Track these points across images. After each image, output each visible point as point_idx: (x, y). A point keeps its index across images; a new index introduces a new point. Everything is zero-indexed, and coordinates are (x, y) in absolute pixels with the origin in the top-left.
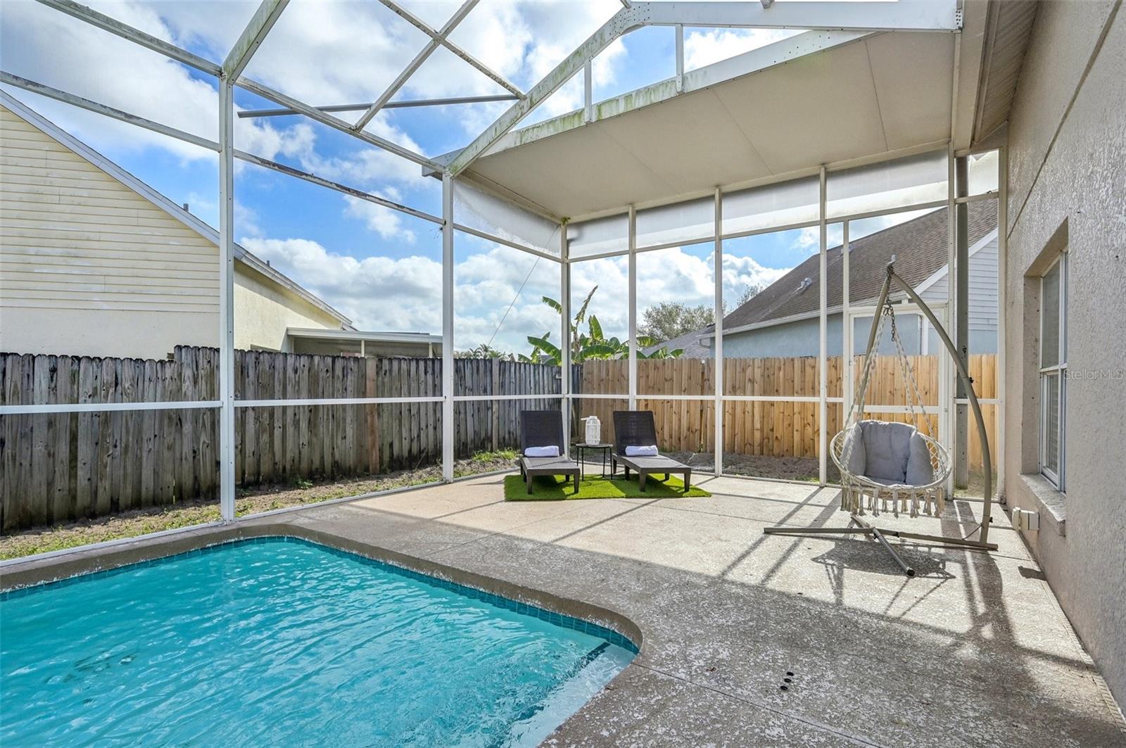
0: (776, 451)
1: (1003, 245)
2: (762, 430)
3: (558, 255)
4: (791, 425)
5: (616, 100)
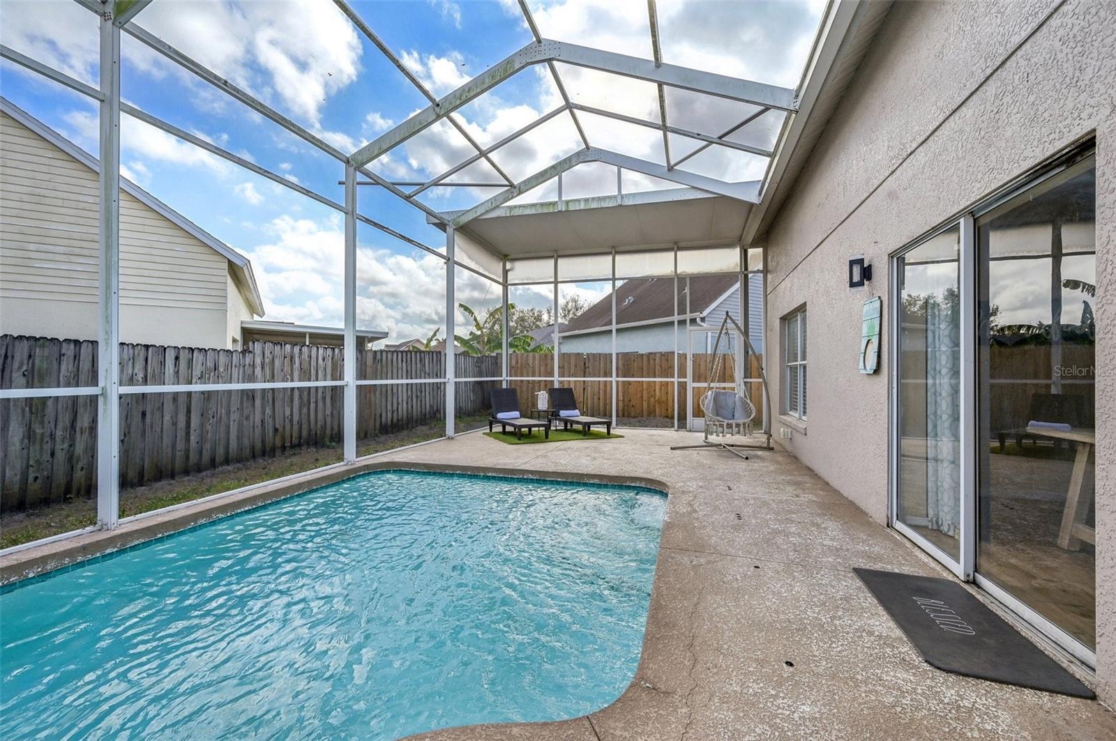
0: (632, 414)
1: (765, 299)
2: (623, 400)
3: (501, 280)
4: (642, 397)
5: (579, 201)
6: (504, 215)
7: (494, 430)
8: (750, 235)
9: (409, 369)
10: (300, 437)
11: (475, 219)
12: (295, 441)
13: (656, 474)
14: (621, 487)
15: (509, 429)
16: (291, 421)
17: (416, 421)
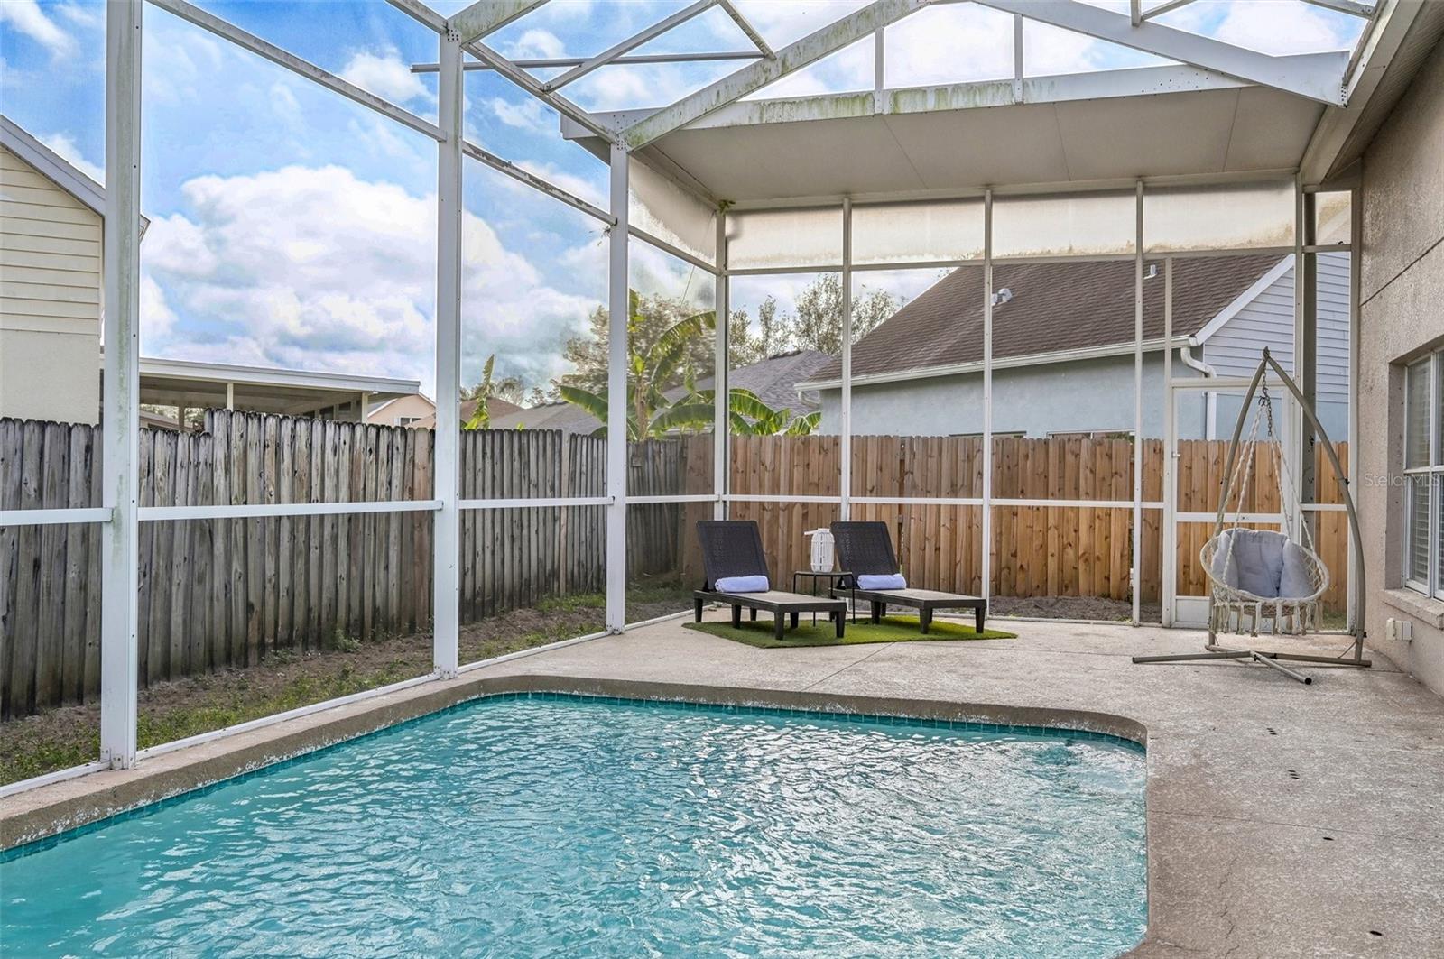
1: (1356, 312)
2: (998, 555)
3: (713, 263)
4: (1044, 546)
5: (922, 91)
6: (746, 122)
7: (706, 618)
8: (1322, 166)
10: (291, 625)
11: (678, 131)
12: (283, 634)
13: (1112, 705)
14: (1037, 732)
15: (746, 615)
16: (276, 587)
17: (511, 596)
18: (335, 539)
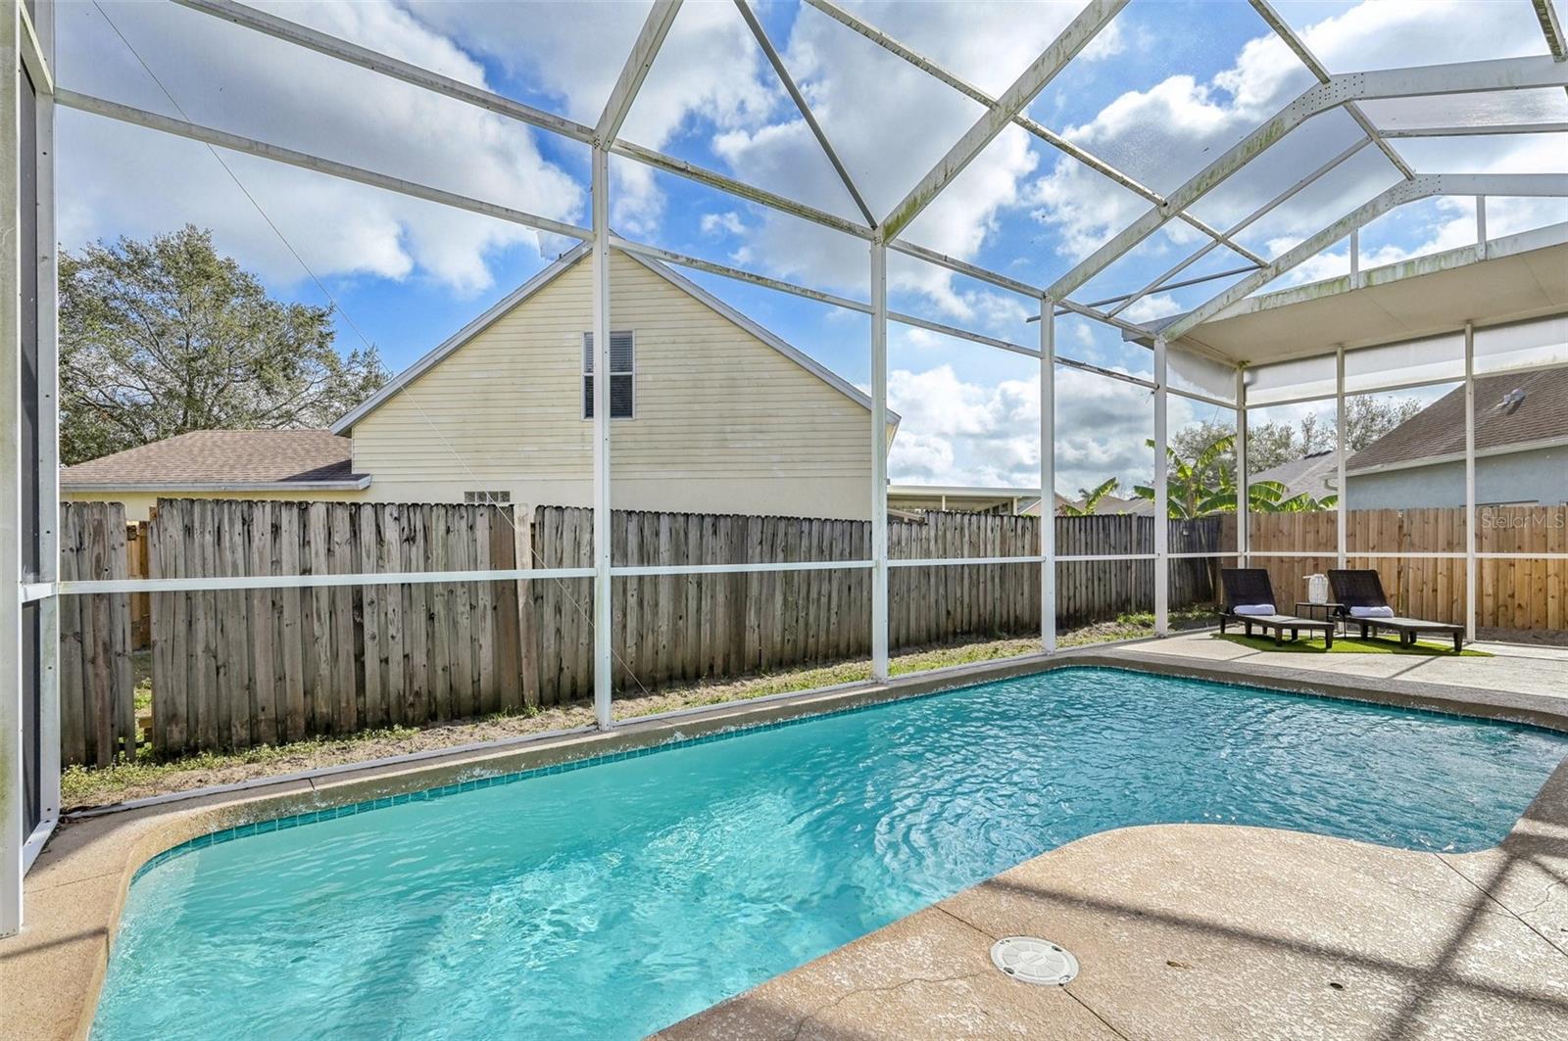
0: (1519, 622)
2: (1496, 596)
3: (1234, 402)
4: (1544, 590)
6: (1249, 311)
7: (1227, 631)
9: (1089, 541)
10: (970, 623)
11: (1200, 325)
12: (966, 628)
15: (1257, 630)
16: (962, 603)
17: (1099, 613)
18: (993, 578)
